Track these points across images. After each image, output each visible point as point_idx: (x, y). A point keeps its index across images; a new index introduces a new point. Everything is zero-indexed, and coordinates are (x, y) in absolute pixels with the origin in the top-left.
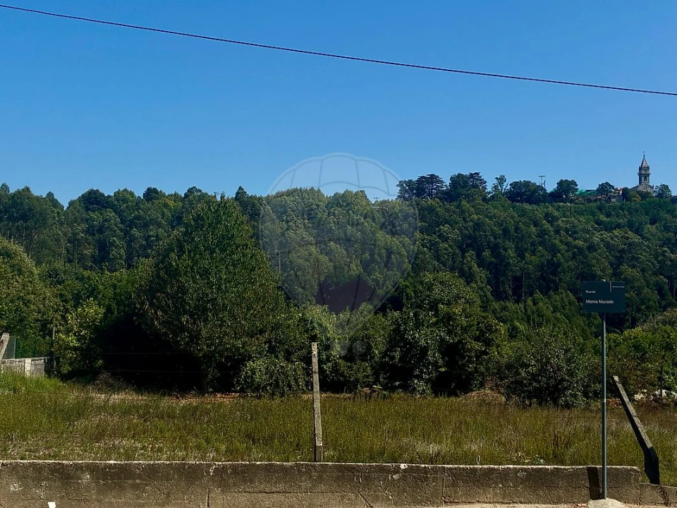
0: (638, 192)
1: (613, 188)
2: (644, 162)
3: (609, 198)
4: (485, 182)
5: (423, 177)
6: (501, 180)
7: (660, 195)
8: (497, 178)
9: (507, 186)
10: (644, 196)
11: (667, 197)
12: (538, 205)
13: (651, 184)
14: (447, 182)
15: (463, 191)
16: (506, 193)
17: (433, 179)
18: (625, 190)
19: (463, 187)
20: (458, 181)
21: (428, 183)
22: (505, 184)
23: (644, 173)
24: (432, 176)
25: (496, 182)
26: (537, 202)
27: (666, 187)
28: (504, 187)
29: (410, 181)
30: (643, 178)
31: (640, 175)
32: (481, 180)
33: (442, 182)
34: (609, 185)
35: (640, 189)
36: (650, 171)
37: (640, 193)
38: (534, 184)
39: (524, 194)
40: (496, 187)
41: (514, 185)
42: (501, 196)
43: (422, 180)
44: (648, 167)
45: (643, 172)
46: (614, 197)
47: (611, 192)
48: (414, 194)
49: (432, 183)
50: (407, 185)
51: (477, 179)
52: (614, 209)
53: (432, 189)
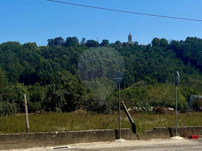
0: (128, 44)
2: (130, 34)
3: (119, 46)
4: (78, 40)
6: (84, 39)
7: (135, 45)
8: (82, 39)
9: (86, 42)
10: (130, 45)
11: (137, 46)
13: (132, 41)
14: (65, 40)
16: (85, 44)
17: (60, 38)
18: (124, 43)
19: (71, 42)
20: (69, 39)
21: (58, 40)
22: (85, 41)
23: (130, 38)
24: (60, 37)
25: (82, 40)
26: (96, 47)
27: (137, 42)
29: (52, 39)
31: (129, 38)
33: (63, 40)
34: (119, 41)
35: (129, 43)
36: (132, 37)
37: (129, 44)
38: (95, 41)
39: (91, 44)
40: (82, 42)
41: (88, 41)
43: (56, 39)
45: (130, 37)
46: (121, 45)
47: (120, 44)
48: (53, 44)
49: (60, 40)
50: (51, 41)
51: (75, 39)
52: (121, 49)
53: (60, 42)
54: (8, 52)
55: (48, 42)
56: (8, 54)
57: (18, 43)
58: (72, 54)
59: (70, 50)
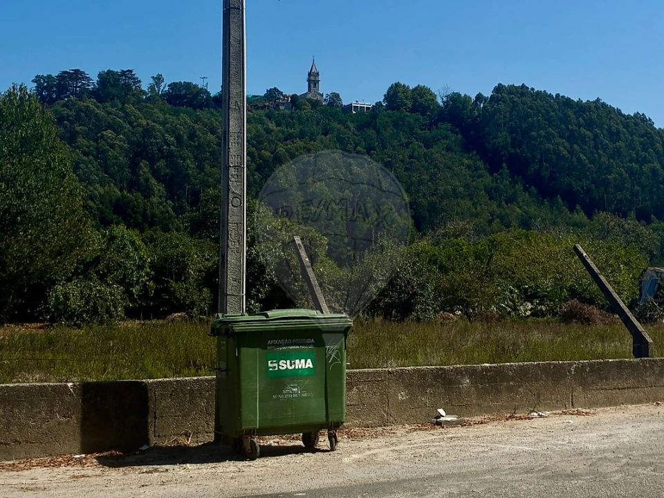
0: (307, 100)
1: (282, 95)
2: (314, 68)
3: (278, 106)
4: (140, 81)
5: (65, 72)
6: (158, 79)
7: (331, 104)
8: (153, 77)
9: (164, 87)
10: (315, 104)
11: (337, 106)
12: (202, 110)
13: (321, 92)
14: (95, 79)
15: (114, 91)
16: (163, 95)
17: (77, 75)
18: (294, 97)
19: (113, 86)
20: (108, 79)
21: (71, 79)
22: (163, 84)
23: (313, 80)
24: (77, 71)
25: (152, 81)
26: (201, 106)
27: (337, 96)
28: (162, 88)
29: (49, 76)
30: (312, 85)
31: (309, 81)
32: (134, 79)
33: (88, 79)
34: (278, 91)
35: (309, 96)
36: (320, 78)
37: (310, 101)
38: (196, 86)
39: (184, 97)
40: (152, 88)
41: (174, 86)
42: (158, 98)
43: (64, 76)
44: (318, 73)
45: (312, 78)
46: (283, 104)
47: (279, 99)
48: (54, 92)
49: (77, 80)
50: (45, 81)
51: (130, 78)
52: (284, 116)
53: (76, 87)
55: (36, 84)
58: (133, 127)
59: (127, 114)
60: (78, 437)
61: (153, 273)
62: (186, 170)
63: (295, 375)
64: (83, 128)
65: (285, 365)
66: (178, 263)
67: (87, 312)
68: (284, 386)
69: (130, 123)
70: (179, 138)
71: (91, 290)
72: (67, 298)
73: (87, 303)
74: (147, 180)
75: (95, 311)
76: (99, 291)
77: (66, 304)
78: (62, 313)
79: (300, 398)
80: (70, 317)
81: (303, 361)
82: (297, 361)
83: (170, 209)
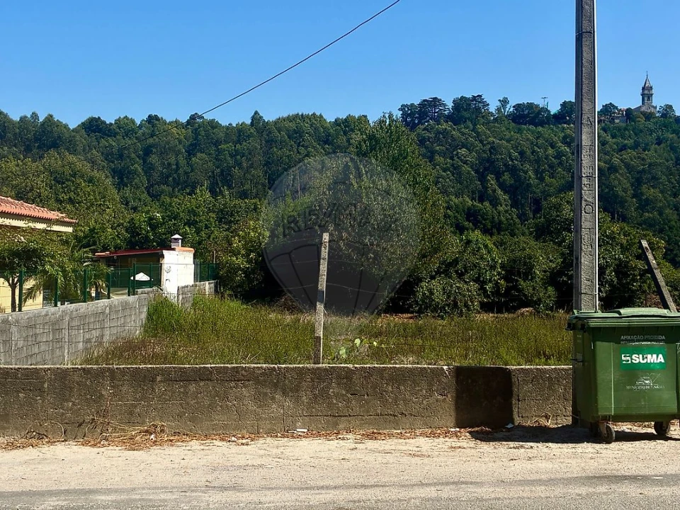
0: (641, 113)
1: (617, 109)
2: (647, 82)
3: (613, 119)
4: (488, 105)
5: (424, 101)
6: (504, 102)
7: (664, 115)
8: (500, 100)
9: (509, 108)
10: (648, 116)
11: (670, 117)
12: (543, 127)
13: (654, 104)
14: (450, 105)
15: (466, 114)
16: (509, 116)
17: (435, 102)
18: (629, 110)
19: (466, 110)
20: (461, 104)
21: (430, 106)
22: (508, 106)
23: (647, 93)
24: (435, 99)
25: (499, 104)
26: (542, 124)
27: (670, 107)
28: (507, 109)
29: (412, 105)
30: (646, 99)
31: (643, 95)
32: (483, 103)
33: (445, 105)
34: (613, 106)
35: (643, 109)
36: (653, 91)
37: (644, 114)
38: (537, 106)
39: (527, 116)
40: (498, 110)
41: (517, 107)
42: (504, 118)
43: (425, 104)
44: (651, 87)
45: (646, 92)
46: (618, 118)
47: (614, 113)
48: (416, 118)
49: (435, 106)
50: (409, 109)
51: (480, 102)
52: (619, 130)
53: (435, 112)
54: (306, 144)
55: (401, 112)
56: (306, 147)
57: (321, 116)
58: (484, 145)
59: (478, 134)
60: (453, 413)
61: (503, 272)
62: (529, 180)
63: (647, 369)
64: (441, 147)
65: (637, 359)
66: (525, 264)
67: (448, 305)
68: (637, 378)
69: (481, 142)
70: (522, 153)
71: (451, 286)
72: (432, 293)
73: (449, 297)
74: (494, 191)
75: (455, 305)
76: (458, 288)
77: (430, 298)
78: (427, 306)
79: (652, 390)
80: (435, 310)
81: (655, 356)
82: (649, 356)
83: (515, 216)
